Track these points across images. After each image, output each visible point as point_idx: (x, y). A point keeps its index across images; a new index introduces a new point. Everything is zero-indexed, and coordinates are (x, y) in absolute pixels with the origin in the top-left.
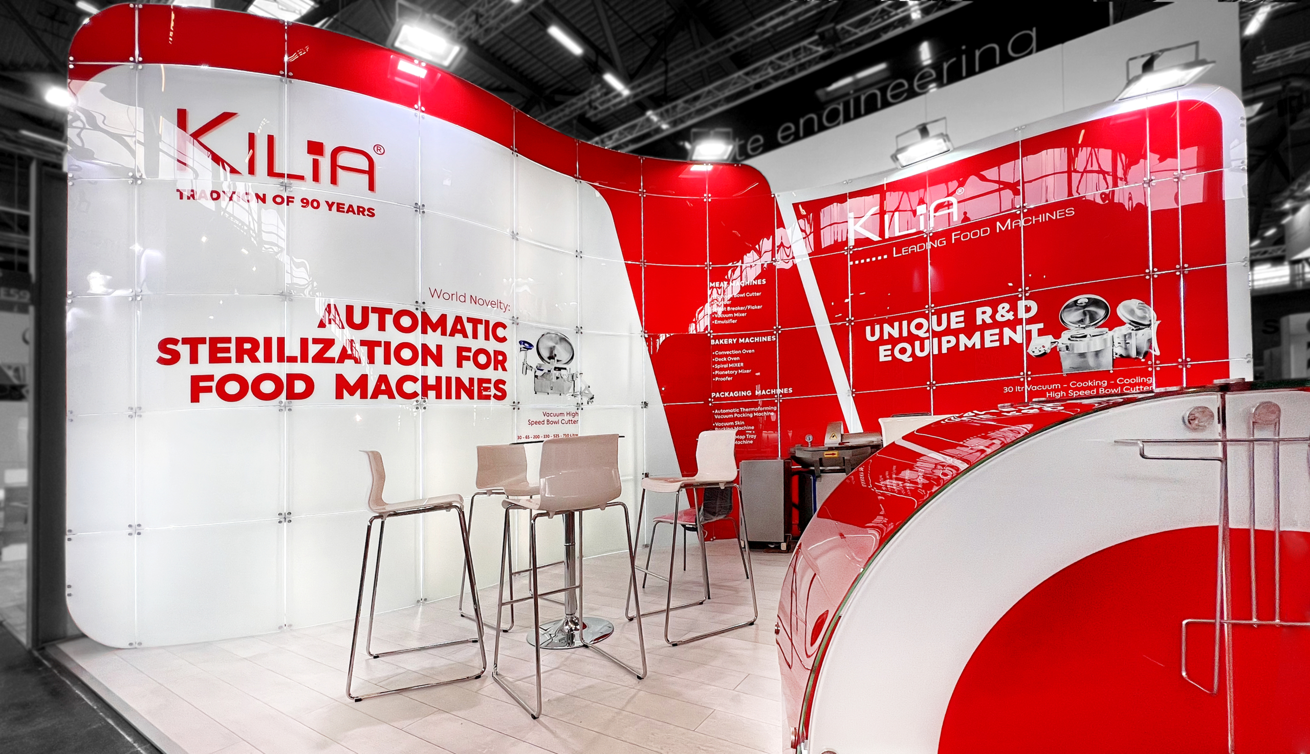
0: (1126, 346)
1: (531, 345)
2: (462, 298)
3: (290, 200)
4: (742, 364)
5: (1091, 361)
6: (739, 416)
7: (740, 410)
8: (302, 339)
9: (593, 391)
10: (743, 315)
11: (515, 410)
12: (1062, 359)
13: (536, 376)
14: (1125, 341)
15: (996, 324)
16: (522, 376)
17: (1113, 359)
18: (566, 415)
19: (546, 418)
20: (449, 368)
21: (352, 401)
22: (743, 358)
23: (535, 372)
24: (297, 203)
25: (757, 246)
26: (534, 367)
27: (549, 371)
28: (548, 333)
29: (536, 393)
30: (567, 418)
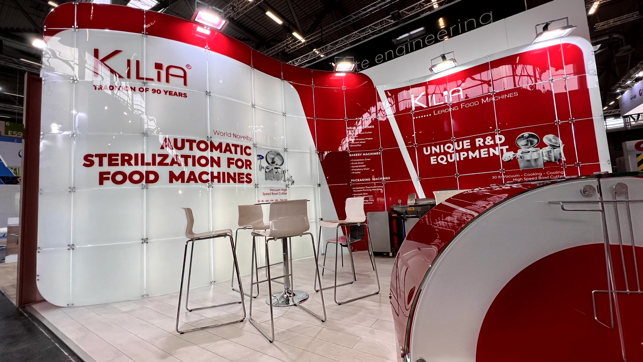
0: (549, 156)
1: (263, 157)
2: (229, 135)
3: (147, 90)
4: (365, 166)
5: (533, 163)
6: (365, 190)
7: (365, 188)
8: (153, 155)
9: (294, 178)
10: (364, 142)
11: (256, 188)
12: (519, 163)
13: (266, 172)
14: (549, 154)
15: (485, 146)
16: (259, 172)
17: (544, 163)
18: (281, 190)
19: (271, 192)
20: (224, 168)
21: (177, 184)
22: (365, 163)
23: (265, 170)
24: (150, 91)
25: (369, 110)
26: (265, 167)
27: (272, 169)
28: (271, 151)
29: (266, 180)
30: (282, 192)
